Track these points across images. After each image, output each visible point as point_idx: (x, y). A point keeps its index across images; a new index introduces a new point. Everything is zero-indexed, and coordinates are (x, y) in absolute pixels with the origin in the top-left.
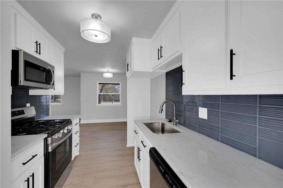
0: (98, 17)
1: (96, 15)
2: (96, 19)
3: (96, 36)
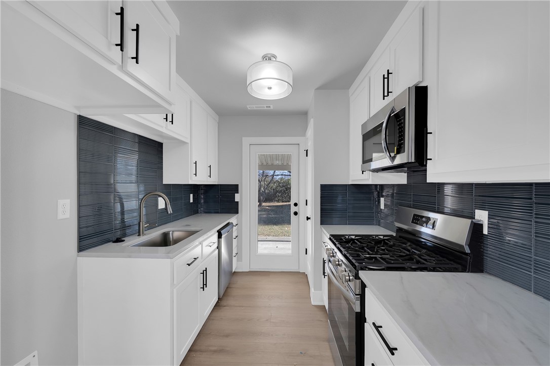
0: (272, 58)
1: (269, 55)
2: (270, 61)
3: (270, 88)
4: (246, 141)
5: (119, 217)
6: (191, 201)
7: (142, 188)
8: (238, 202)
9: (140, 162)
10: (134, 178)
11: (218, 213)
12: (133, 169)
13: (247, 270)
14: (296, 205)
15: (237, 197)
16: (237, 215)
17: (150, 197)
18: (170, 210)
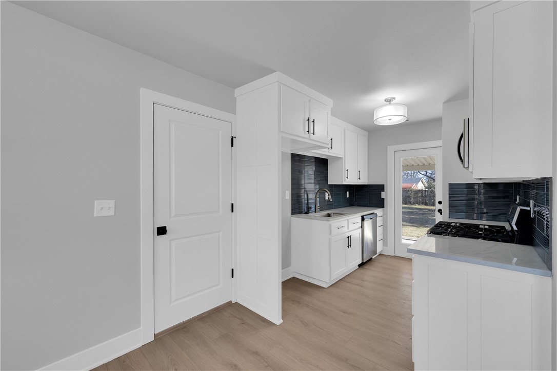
3: (390, 119)
4: (391, 149)
5: (306, 202)
6: (348, 196)
7: (317, 187)
8: (384, 199)
9: (316, 171)
10: (312, 181)
11: (368, 206)
12: (313, 176)
13: (393, 254)
14: (440, 203)
15: (383, 195)
16: (383, 209)
17: (321, 192)
18: (331, 200)
